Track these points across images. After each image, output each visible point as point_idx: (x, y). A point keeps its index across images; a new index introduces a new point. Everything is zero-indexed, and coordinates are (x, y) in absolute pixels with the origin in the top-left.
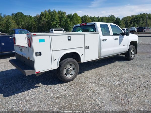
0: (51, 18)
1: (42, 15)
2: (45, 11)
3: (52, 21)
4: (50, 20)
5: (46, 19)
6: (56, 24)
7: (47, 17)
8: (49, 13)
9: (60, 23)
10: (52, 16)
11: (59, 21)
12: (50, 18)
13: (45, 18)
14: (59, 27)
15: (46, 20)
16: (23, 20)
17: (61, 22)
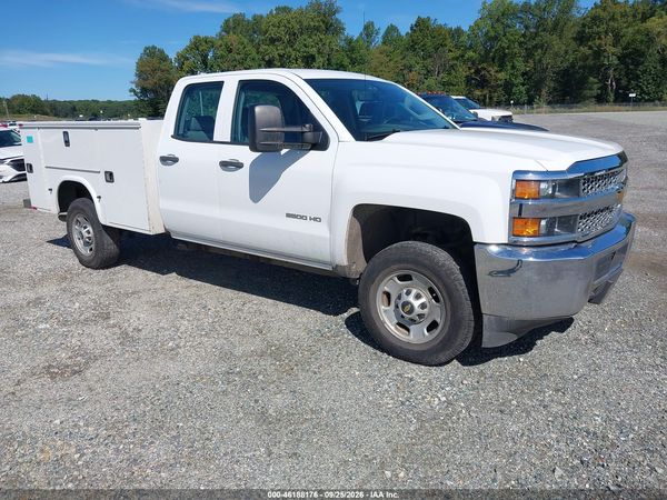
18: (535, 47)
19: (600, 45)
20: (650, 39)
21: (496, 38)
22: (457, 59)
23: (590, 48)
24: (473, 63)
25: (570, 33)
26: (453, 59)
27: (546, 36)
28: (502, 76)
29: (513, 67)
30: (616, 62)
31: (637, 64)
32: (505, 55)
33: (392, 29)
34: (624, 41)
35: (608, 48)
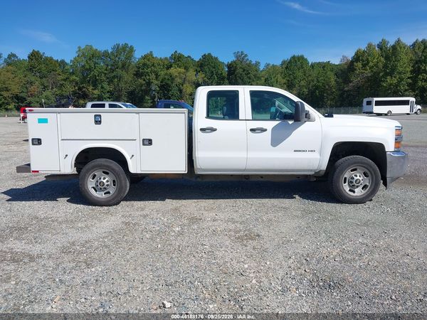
0: (385, 66)
1: (358, 57)
2: (370, 46)
3: (386, 74)
4: (380, 73)
5: (366, 70)
6: (399, 82)
7: (371, 64)
8: (381, 49)
9: (415, 79)
10: (387, 58)
11: (409, 75)
12: (381, 65)
13: (364, 66)
14: (407, 93)
15: (368, 73)
16: (305, 75)
17: (416, 77)
18: (114, 77)
19: (149, 79)
20: (172, 78)
21: (90, 69)
22: (65, 80)
23: (144, 80)
24: (77, 83)
25: (132, 71)
26: (62, 80)
27: (119, 72)
28: (96, 92)
29: (102, 87)
30: (158, 89)
31: (169, 91)
32: (97, 80)
33: (12, 56)
34: (160, 78)
35: (153, 81)
